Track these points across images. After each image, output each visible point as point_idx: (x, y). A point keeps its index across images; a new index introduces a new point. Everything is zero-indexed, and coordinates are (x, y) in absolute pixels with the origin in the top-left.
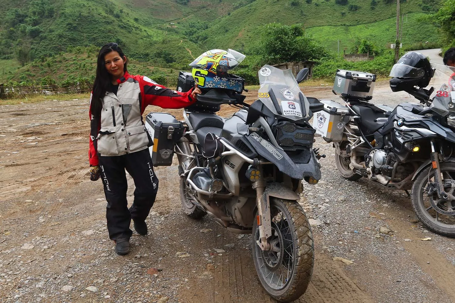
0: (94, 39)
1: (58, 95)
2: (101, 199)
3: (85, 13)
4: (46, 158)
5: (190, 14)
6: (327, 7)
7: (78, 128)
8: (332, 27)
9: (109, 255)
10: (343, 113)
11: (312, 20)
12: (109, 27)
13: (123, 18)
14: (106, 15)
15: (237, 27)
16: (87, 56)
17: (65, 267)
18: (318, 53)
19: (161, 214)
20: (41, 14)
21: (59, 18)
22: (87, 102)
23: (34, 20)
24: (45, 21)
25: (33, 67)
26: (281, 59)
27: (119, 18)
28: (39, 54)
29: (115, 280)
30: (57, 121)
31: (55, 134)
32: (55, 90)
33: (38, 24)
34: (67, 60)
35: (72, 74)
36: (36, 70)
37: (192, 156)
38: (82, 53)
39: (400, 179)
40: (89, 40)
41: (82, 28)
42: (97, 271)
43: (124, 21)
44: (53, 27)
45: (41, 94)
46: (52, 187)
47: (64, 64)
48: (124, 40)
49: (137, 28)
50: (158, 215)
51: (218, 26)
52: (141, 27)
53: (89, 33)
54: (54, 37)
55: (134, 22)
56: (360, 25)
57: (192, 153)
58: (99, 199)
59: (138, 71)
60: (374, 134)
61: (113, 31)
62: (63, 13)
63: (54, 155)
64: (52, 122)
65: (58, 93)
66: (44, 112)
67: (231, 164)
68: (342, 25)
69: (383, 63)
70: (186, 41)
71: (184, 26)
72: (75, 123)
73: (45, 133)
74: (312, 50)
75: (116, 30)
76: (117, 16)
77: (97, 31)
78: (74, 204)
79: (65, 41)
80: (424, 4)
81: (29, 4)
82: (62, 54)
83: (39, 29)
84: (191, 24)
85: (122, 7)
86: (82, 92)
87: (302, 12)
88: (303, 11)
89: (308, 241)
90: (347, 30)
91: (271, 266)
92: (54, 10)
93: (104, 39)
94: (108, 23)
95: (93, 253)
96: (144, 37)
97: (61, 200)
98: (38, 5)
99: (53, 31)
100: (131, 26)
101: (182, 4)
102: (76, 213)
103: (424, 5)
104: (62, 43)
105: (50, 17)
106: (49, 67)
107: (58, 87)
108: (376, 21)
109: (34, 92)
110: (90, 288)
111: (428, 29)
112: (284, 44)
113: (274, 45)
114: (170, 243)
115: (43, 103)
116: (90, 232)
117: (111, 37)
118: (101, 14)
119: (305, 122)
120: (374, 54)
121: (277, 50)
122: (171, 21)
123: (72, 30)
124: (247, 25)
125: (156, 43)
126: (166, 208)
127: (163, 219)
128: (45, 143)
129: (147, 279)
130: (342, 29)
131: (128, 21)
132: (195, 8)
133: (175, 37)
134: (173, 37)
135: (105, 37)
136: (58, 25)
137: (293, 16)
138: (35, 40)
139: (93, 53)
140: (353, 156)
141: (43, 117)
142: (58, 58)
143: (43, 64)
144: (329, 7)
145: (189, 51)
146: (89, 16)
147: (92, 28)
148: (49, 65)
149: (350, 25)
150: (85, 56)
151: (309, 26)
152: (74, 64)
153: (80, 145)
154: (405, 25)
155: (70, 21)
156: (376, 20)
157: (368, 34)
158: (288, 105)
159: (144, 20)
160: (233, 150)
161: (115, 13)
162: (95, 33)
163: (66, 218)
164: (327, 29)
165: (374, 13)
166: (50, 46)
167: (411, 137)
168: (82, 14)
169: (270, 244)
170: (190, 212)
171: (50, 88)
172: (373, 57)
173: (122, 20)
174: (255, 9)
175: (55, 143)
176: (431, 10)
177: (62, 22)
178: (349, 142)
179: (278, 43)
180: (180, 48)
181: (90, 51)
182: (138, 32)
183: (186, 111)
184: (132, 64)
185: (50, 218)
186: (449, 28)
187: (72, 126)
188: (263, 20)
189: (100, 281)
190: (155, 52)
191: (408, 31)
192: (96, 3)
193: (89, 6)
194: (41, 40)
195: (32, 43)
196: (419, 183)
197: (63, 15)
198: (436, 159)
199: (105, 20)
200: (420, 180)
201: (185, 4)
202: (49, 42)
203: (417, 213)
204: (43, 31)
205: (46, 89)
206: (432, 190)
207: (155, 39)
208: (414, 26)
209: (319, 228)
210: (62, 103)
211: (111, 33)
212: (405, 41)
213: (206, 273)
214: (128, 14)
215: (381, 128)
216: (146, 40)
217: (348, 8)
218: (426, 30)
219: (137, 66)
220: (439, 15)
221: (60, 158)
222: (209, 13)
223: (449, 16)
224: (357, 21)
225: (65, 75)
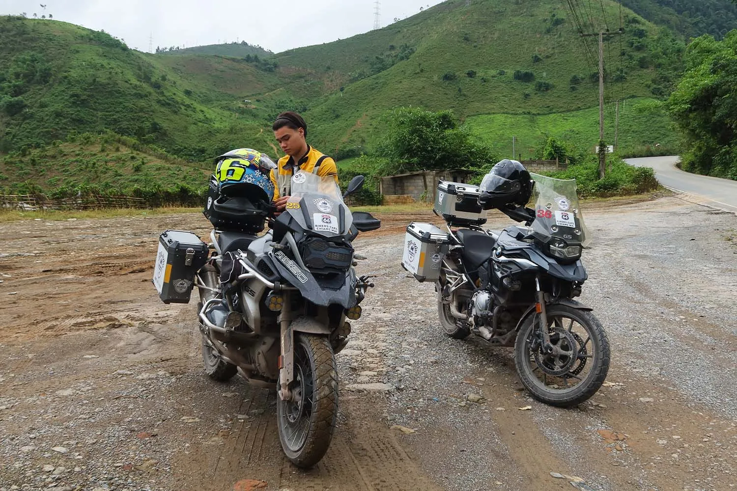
0: (116, 121)
1: (43, 211)
2: (90, 357)
3: (102, 78)
4: (14, 303)
5: (278, 86)
6: (501, 84)
7: (70, 262)
8: (510, 116)
9: (89, 418)
10: (439, 240)
11: (477, 104)
12: (142, 103)
13: (167, 89)
14: (138, 83)
15: (353, 110)
16: (99, 149)
17: (27, 428)
18: (479, 157)
19: (172, 374)
20: (29, 77)
21: (59, 85)
22: (92, 223)
23: (15, 86)
24: (33, 88)
25: (5, 164)
26: (419, 164)
27: (159, 89)
28: (18, 142)
29: (91, 442)
30: (38, 250)
31: (33, 269)
32: (41, 202)
33: (23, 93)
34: (65, 155)
35: (72, 179)
36: (10, 170)
37: (217, 290)
38: (92, 144)
39: (505, 330)
40: (105, 122)
41: (95, 102)
42: (69, 433)
43: (167, 94)
44: (46, 99)
45: (15, 208)
46: (20, 339)
47: (61, 160)
48: (165, 125)
49: (188, 106)
50: (168, 375)
51: (324, 107)
52: (195, 105)
53: (107, 112)
54: (47, 115)
55: (185, 97)
56: (554, 115)
57: (217, 286)
58: (88, 356)
59: (185, 177)
60: (478, 269)
61: (147, 110)
62: (66, 77)
63: (28, 298)
64: (30, 252)
65: (45, 208)
66: (17, 236)
67: (251, 291)
68: (525, 114)
69: (579, 177)
70: (269, 131)
71: (267, 106)
72: (66, 254)
73: (17, 268)
74: (470, 152)
75: (152, 108)
76: (157, 86)
77: (121, 109)
78: (49, 362)
79: (64, 124)
80: (655, 84)
81: (9, 60)
82: (57, 144)
83: (22, 102)
84: (278, 102)
85: (165, 72)
86: (85, 208)
87: (460, 90)
88: (462, 88)
89: (329, 381)
90: (532, 121)
91: (293, 421)
92: (52, 72)
93: (132, 122)
94: (140, 96)
95: (68, 414)
96: (200, 122)
97: (30, 356)
98: (24, 63)
99: (46, 106)
100: (178, 103)
101: (265, 70)
102: (52, 372)
103: (655, 86)
104: (60, 126)
105: (43, 83)
106: (34, 165)
107: (46, 199)
108: (579, 109)
109: (4, 205)
110: (57, 449)
111: (662, 124)
112: (425, 140)
113: (408, 141)
114: (176, 407)
115: (17, 224)
116: (68, 392)
117: (143, 119)
118: (130, 80)
119: (343, 240)
120: (567, 162)
121: (415, 150)
122: (245, 97)
123: (78, 105)
124: (371, 108)
125: (218, 131)
126: (182, 368)
127: (173, 380)
128: (15, 283)
129: (135, 442)
130: (525, 120)
131: (174, 94)
132: (286, 78)
133: (251, 123)
134: (248, 123)
135: (133, 119)
136: (56, 96)
137: (445, 95)
138: (13, 120)
139: (111, 144)
140: (453, 301)
141: (15, 244)
142: (50, 150)
143: (23, 159)
144: (504, 85)
145: (273, 146)
146: (109, 84)
147: (114, 104)
148: (34, 162)
149: (539, 114)
150: (96, 149)
151: (472, 114)
152: (77, 161)
153: (70, 286)
154: (626, 116)
155: (77, 90)
156: (579, 107)
157: (568, 128)
158: (322, 218)
159: (201, 93)
160: (252, 273)
161: (153, 80)
162: (117, 112)
163: (36, 377)
164: (500, 118)
165: (575, 97)
166: (38, 131)
167: (509, 271)
168: (97, 79)
169: (292, 392)
170: (211, 370)
171: (31, 200)
172: (566, 166)
173: (164, 91)
174: (385, 83)
175: (30, 282)
176: (666, 95)
177: (63, 91)
178: (449, 282)
179: (415, 139)
180: (258, 142)
181: (106, 142)
182: (190, 112)
183: (216, 229)
184: (175, 165)
185: (13, 377)
186: (688, 124)
187: (60, 259)
188: (397, 100)
189: (72, 442)
190: (216, 147)
191: (630, 126)
192: (122, 63)
193: (110, 68)
194: (24, 120)
195: (8, 124)
196: (523, 334)
197: (66, 80)
198: (541, 301)
199: (135, 91)
200: (525, 330)
201: (270, 71)
202: (39, 123)
203: (520, 375)
204: (29, 105)
205: (23, 200)
206: (536, 343)
207: (217, 125)
208: (640, 118)
209: (387, 394)
210: (49, 224)
211: (144, 112)
212: (626, 142)
213: (216, 438)
214: (175, 83)
215: (486, 261)
216: (202, 126)
217: (534, 87)
218: (658, 125)
219: (184, 168)
220: (670, 103)
221: (37, 303)
222: (309, 86)
223: (686, 106)
224: (548, 107)
225: (59, 180)
